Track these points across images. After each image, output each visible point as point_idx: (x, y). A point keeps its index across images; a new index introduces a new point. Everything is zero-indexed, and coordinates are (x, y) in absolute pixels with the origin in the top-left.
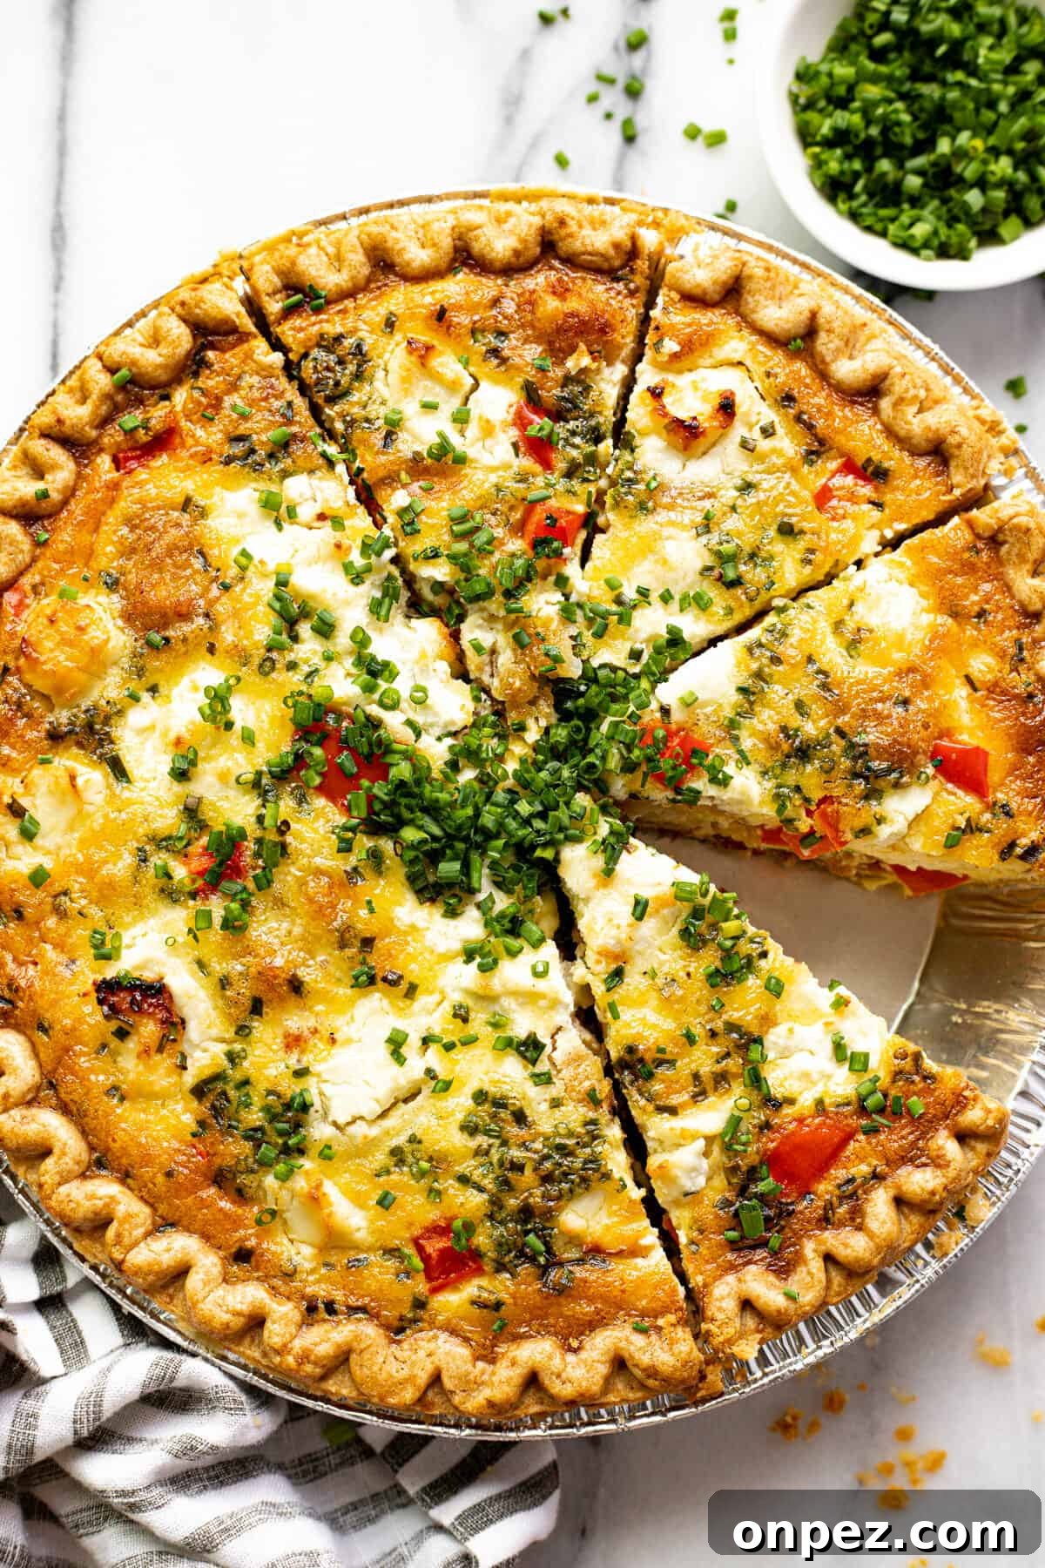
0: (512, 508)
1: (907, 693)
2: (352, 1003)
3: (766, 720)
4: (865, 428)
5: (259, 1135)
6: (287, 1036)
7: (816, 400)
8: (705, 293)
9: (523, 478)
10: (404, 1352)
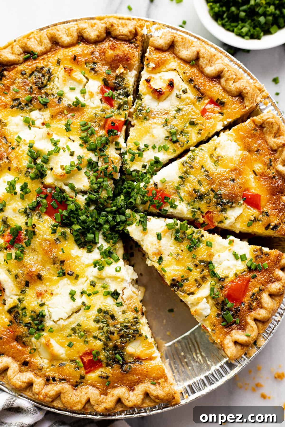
0: (101, 121)
1: (234, 177)
2: (57, 282)
3: (188, 187)
4: (216, 89)
5: (29, 325)
6: (37, 293)
7: (200, 80)
8: (162, 47)
9: (104, 110)
10: (78, 392)
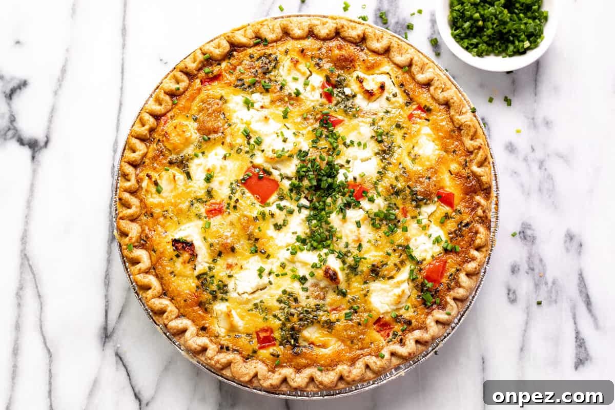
0: (317, 114)
1: (430, 175)
2: (249, 258)
3: (386, 183)
4: (425, 95)
5: (214, 293)
6: (228, 264)
7: (411, 86)
8: (379, 51)
9: (322, 105)
10: (248, 365)
